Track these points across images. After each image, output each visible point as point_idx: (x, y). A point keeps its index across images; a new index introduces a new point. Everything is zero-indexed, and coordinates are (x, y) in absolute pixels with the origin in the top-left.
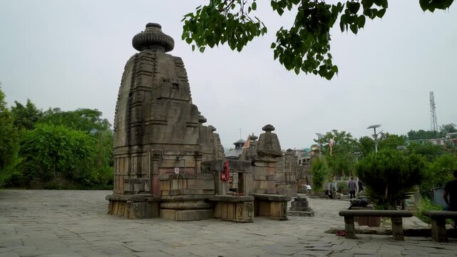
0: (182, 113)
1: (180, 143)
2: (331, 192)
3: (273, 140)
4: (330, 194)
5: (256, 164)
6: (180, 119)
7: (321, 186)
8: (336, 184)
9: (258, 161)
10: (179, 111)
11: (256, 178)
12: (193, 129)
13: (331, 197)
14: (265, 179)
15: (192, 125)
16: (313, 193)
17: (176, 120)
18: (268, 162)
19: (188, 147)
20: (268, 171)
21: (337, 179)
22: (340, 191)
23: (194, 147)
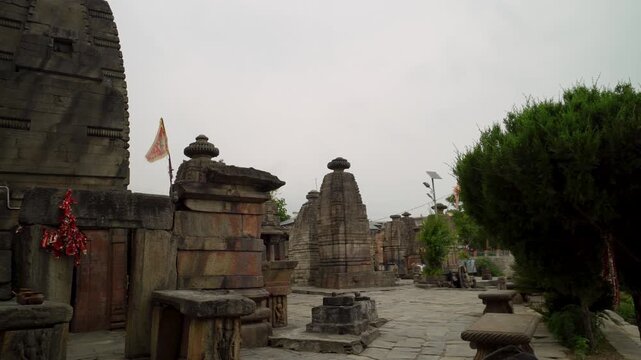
0: (75, 103)
1: (67, 172)
2: (457, 276)
3: (347, 184)
4: (455, 279)
5: (190, 204)
6: (68, 118)
7: (439, 265)
8: (473, 261)
9: (197, 197)
10: (67, 101)
11: (189, 242)
12: (106, 142)
13: (458, 285)
14: (222, 246)
15: (104, 132)
16: (424, 279)
17: (57, 119)
18: (236, 201)
19: (92, 182)
20: (235, 226)
21: (478, 255)
22: (479, 273)
23: (109, 181)
